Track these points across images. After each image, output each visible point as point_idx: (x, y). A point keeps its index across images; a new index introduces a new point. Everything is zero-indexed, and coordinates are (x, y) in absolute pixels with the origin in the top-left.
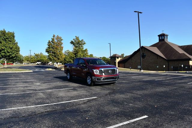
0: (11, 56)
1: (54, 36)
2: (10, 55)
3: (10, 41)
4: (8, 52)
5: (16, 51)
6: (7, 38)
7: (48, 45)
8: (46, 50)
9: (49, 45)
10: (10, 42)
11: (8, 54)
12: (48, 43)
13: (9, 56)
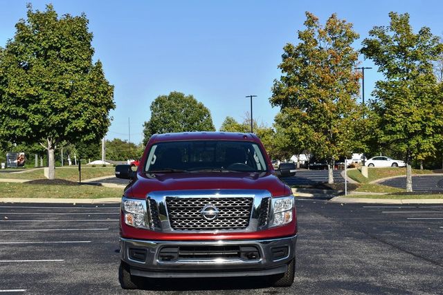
0: (68, 129)
1: (311, 21)
2: (65, 122)
3: (68, 60)
4: (56, 111)
5: (91, 103)
6: (51, 47)
7: (281, 67)
8: (277, 91)
9: (285, 68)
10: (64, 65)
11: (56, 119)
12: (284, 57)
13: (60, 127)
